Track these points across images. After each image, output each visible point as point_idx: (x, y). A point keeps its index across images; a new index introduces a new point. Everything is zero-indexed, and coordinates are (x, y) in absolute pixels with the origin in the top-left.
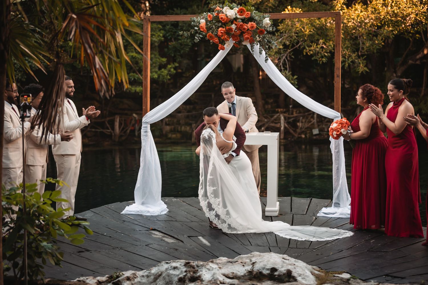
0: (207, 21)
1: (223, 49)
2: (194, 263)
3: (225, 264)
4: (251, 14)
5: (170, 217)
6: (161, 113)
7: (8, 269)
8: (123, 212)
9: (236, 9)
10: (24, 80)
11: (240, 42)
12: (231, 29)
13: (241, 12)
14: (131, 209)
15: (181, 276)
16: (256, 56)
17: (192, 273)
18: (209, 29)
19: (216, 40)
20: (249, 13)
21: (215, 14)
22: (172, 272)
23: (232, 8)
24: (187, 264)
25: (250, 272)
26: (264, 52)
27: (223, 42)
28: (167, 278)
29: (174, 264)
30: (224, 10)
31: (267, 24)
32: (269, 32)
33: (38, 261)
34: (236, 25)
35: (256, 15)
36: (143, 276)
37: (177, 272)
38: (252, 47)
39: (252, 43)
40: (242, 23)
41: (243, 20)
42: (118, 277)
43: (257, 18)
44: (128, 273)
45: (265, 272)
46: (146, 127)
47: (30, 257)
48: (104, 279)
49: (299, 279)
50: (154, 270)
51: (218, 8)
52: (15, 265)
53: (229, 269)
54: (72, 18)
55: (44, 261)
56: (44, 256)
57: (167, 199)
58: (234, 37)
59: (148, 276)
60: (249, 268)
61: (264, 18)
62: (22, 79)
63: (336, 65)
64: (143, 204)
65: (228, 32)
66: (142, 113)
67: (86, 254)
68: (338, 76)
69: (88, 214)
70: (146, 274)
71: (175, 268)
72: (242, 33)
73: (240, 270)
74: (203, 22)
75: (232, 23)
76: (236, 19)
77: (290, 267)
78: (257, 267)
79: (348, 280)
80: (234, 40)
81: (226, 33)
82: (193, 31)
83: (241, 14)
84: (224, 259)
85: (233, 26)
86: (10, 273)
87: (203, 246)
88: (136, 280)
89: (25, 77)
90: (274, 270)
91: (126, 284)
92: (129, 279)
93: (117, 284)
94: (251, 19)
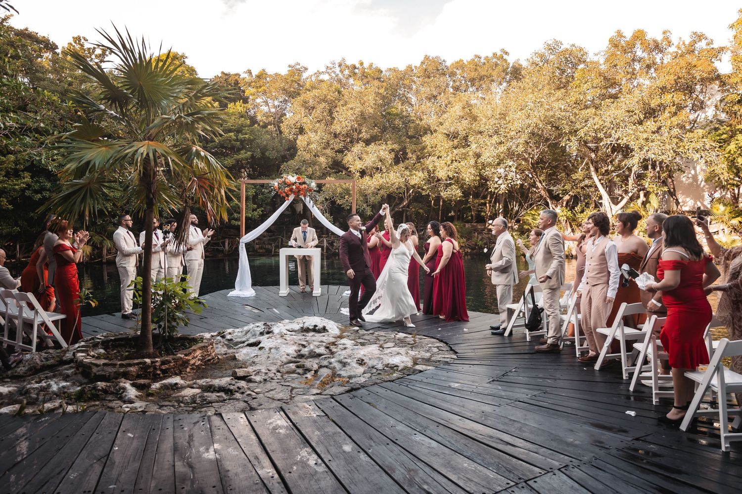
0: (279, 184)
1: (288, 200)
2: (269, 324)
3: (287, 324)
4: (305, 180)
5: (257, 298)
6: (250, 238)
7: (155, 329)
8: (228, 295)
9: (296, 177)
11: (298, 196)
12: (293, 188)
13: (298, 179)
14: (233, 293)
15: (262, 331)
16: (307, 204)
17: (267, 329)
18: (279, 188)
19: (284, 195)
20: (303, 179)
21: (283, 179)
22: (256, 329)
23: (293, 176)
24: (265, 324)
25: (302, 328)
26: (312, 202)
27: (288, 196)
28: (253, 332)
29: (257, 324)
30: (288, 177)
31: (314, 186)
32: (315, 191)
33: (174, 324)
35: (307, 181)
37: (259, 329)
38: (305, 199)
39: (305, 196)
40: (299, 185)
41: (300, 183)
42: (223, 333)
43: (307, 182)
44: (230, 330)
45: (311, 328)
46: (242, 245)
47: (169, 321)
48: (215, 334)
49: (330, 331)
50: (246, 328)
51: (285, 176)
52: (160, 326)
53: (290, 326)
54: (194, 180)
55: (178, 324)
56: (177, 320)
57: (255, 288)
58: (294, 193)
59: (242, 332)
60: (301, 325)
61: (312, 182)
64: (240, 290)
65: (291, 190)
66: (240, 236)
67: (204, 320)
69: (207, 297)
71: (258, 327)
72: (299, 191)
73: (297, 327)
74: (276, 184)
75: (293, 185)
76: (295, 183)
77: (325, 325)
78: (306, 325)
79: (358, 330)
80: (294, 195)
82: (270, 189)
84: (287, 321)
85: (294, 187)
86: (156, 332)
87: (275, 313)
90: (316, 326)
91: (229, 337)
92: (230, 334)
93: (223, 337)
94: (304, 183)
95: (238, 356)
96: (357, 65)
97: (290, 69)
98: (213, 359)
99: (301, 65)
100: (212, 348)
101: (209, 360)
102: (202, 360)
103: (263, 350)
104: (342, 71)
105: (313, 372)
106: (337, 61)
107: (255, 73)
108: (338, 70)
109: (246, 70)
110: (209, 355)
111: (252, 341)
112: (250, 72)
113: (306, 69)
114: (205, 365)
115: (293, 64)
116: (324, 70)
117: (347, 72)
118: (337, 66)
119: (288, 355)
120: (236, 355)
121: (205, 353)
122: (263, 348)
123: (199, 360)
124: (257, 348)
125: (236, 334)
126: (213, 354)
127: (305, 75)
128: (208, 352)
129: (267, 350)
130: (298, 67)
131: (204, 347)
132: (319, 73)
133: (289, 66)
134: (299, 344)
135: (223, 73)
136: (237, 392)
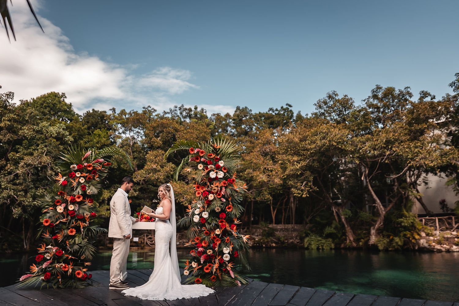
96: (193, 109)
97: (144, 110)
99: (152, 108)
104: (181, 113)
106: (179, 106)
107: (118, 111)
108: (178, 112)
109: (111, 108)
112: (114, 110)
113: (155, 111)
115: (146, 107)
116: (169, 111)
117: (184, 113)
118: (178, 109)
127: (154, 114)
130: (150, 109)
132: (165, 113)
133: (144, 108)
135: (93, 110)
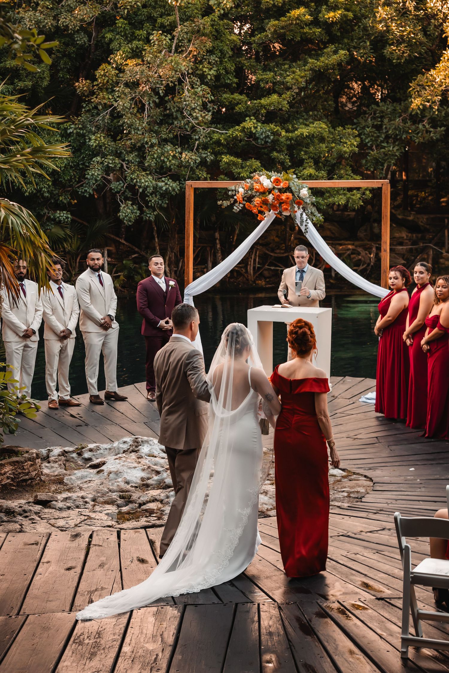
0: (245, 190)
1: (264, 219)
4: (289, 183)
6: (203, 284)
9: (274, 178)
10: (165, 206)
12: (267, 200)
13: (278, 181)
17: (134, 447)
18: (247, 199)
19: (257, 211)
20: (287, 182)
21: (253, 182)
23: (269, 177)
26: (304, 224)
27: (262, 213)
28: (117, 450)
30: (261, 179)
31: (304, 195)
32: (307, 203)
34: (273, 195)
35: (294, 184)
36: (106, 449)
40: (279, 193)
41: (280, 190)
42: (83, 448)
43: (293, 188)
44: (93, 446)
46: (188, 299)
48: (71, 449)
51: (257, 176)
58: (274, 207)
61: (303, 187)
62: (163, 204)
63: (383, 238)
65: (265, 202)
68: (385, 251)
70: (109, 447)
71: (125, 442)
72: (281, 204)
74: (241, 191)
75: (270, 193)
76: (273, 189)
80: (274, 210)
81: (263, 204)
82: (232, 200)
83: (277, 184)
85: (270, 197)
88: (98, 452)
89: (167, 202)
91: (87, 455)
92: (91, 450)
93: (80, 454)
94: (288, 189)
95: (67, 479)
98: (31, 479)
100: (31, 465)
101: (25, 481)
102: (13, 479)
103: (101, 474)
105: (137, 505)
110: (27, 474)
111: (96, 461)
114: (17, 486)
119: (127, 483)
120: (66, 478)
121: (19, 471)
122: (103, 471)
123: (8, 478)
124: (95, 471)
125: (102, 451)
126: (34, 473)
128: (24, 469)
129: (106, 474)
131: (17, 462)
134: (153, 470)
136: (20, 515)
